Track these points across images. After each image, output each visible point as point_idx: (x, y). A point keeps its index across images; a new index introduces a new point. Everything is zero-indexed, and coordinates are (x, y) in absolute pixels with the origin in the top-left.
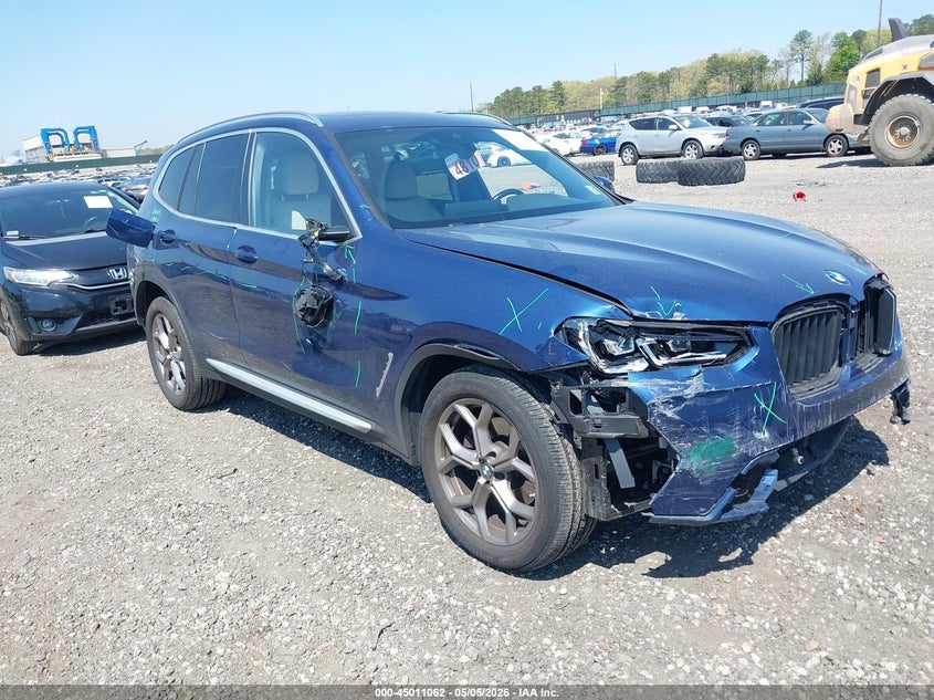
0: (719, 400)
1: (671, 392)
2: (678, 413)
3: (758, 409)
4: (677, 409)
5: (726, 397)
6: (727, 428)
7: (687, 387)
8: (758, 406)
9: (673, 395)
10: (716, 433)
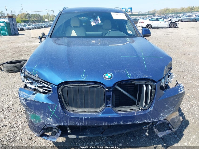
0: (37, 104)
1: (24, 97)
2: (26, 103)
3: (49, 111)
4: (26, 102)
5: (39, 104)
6: (39, 113)
7: (29, 97)
8: (49, 110)
9: (25, 98)
10: (36, 113)
